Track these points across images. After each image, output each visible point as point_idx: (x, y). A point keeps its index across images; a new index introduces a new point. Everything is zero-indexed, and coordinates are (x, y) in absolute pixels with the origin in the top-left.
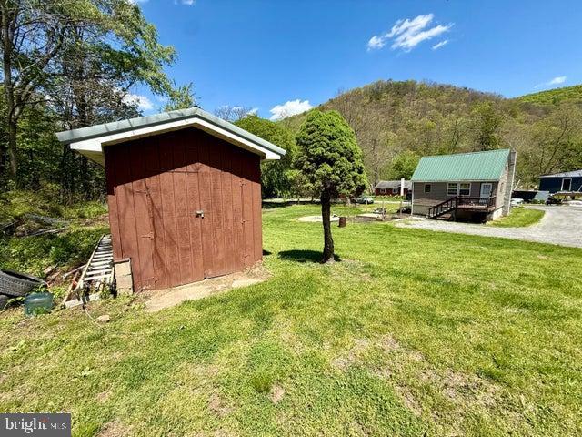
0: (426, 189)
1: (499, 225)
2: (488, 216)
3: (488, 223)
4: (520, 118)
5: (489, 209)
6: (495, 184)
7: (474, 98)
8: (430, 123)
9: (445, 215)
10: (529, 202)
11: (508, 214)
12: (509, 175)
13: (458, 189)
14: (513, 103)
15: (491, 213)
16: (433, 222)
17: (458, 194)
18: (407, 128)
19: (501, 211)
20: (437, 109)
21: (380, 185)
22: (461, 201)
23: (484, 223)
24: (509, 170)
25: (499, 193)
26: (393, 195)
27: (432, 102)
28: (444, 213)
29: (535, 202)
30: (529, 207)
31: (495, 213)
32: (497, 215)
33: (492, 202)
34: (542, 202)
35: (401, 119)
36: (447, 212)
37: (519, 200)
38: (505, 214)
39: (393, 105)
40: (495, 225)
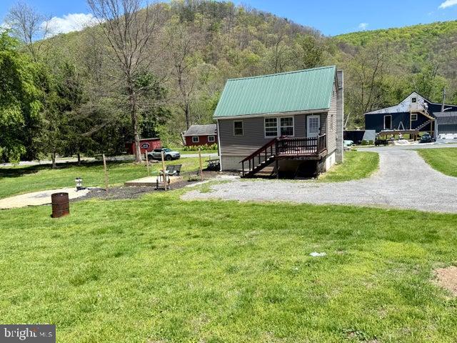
0: (236, 129)
1: (335, 178)
2: (319, 166)
3: (321, 176)
4: (338, 55)
5: (320, 155)
6: (323, 115)
7: (295, 30)
8: (252, 55)
9: (264, 170)
10: (359, 144)
11: (343, 160)
12: (338, 104)
13: (279, 127)
14: (329, 40)
15: (323, 160)
16: (249, 181)
17: (279, 134)
18: (228, 60)
19: (333, 155)
20: (260, 39)
21: (192, 132)
22: (283, 145)
23: (315, 176)
24: (338, 97)
25: (329, 130)
26: (210, 144)
27: (252, 30)
28: (263, 166)
29: (365, 143)
30: (360, 149)
31: (328, 160)
32: (330, 163)
33: (322, 143)
34: (371, 143)
35: (220, 47)
36: (267, 164)
37: (349, 142)
38: (339, 162)
39: (210, 29)
40: (330, 178)
